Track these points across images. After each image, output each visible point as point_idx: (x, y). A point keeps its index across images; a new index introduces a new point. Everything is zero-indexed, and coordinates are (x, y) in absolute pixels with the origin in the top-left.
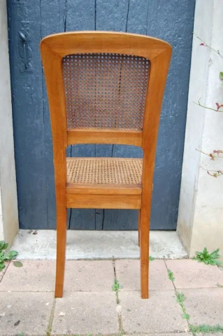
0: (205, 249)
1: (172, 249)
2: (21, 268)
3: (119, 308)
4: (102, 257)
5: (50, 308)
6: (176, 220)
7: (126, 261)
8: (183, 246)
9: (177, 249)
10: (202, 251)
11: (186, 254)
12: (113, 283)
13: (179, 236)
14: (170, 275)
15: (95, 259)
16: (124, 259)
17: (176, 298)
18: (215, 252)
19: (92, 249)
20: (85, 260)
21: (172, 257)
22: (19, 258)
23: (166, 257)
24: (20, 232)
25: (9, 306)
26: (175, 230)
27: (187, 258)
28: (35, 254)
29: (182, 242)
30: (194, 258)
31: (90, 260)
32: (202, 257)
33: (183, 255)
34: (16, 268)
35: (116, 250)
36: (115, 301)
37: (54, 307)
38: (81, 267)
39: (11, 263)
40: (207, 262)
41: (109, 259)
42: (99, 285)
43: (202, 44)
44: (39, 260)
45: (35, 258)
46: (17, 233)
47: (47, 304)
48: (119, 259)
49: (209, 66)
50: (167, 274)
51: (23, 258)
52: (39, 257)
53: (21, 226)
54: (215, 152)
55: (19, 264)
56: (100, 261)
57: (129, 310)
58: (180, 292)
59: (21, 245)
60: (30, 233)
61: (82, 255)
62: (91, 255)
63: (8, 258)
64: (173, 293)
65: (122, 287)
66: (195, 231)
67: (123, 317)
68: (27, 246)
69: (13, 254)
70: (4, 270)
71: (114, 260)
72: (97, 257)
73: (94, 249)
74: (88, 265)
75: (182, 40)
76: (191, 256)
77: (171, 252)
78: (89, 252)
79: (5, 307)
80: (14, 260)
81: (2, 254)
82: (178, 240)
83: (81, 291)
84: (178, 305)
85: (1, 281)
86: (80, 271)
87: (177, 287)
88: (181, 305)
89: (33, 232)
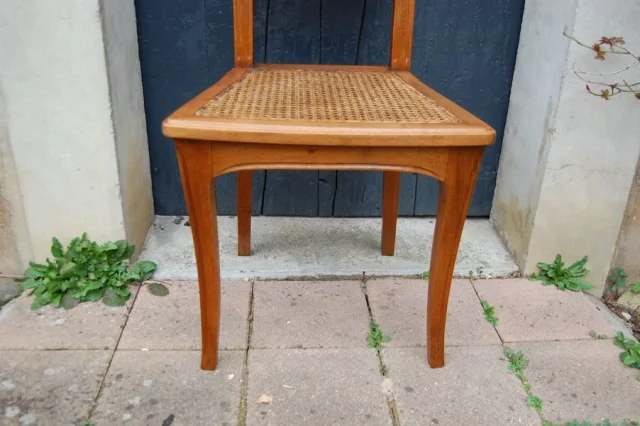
0: (559, 257)
1: (484, 257)
2: (166, 298)
3: (387, 384)
4: (337, 274)
5: (237, 386)
6: (490, 196)
7: (390, 282)
8: (507, 250)
9: (494, 257)
10: (550, 261)
11: (516, 268)
12: (367, 330)
13: (496, 229)
14: (488, 311)
15: (324, 278)
16: (384, 277)
17: (507, 363)
18: (579, 263)
19: (314, 256)
20: (303, 279)
21: (486, 273)
22: (159, 276)
23: (475, 274)
24: (157, 222)
25: (147, 383)
26: (487, 217)
27: (518, 275)
28: (192, 269)
29: (505, 243)
30: (533, 277)
31: (312, 279)
32: (551, 273)
33: (509, 270)
34: (156, 299)
35: (367, 259)
36: (378, 370)
37: (245, 383)
38: (295, 295)
39: (144, 288)
40: (561, 284)
41: (354, 278)
42: (338, 334)
46: (152, 223)
47: (231, 376)
48: (374, 277)
50: (480, 310)
51: (168, 276)
53: (159, 208)
54: (605, 41)
55: (160, 290)
56: (336, 283)
57: (409, 390)
58: (514, 350)
59: (162, 249)
60: (178, 222)
61: (296, 270)
62: (315, 269)
63: (136, 277)
64: (499, 352)
65: (389, 340)
66: (540, 220)
67: (399, 404)
68: (173, 251)
69: (148, 268)
70: (128, 303)
71: (364, 279)
72: (328, 273)
73: (318, 256)
74: (309, 291)
76: (527, 271)
77: (483, 263)
78: (308, 262)
79: (139, 385)
80: (150, 282)
81: (121, 269)
82: (495, 238)
83: (300, 347)
84: (513, 377)
85: (123, 327)
86: (293, 304)
87: (506, 339)
88: (519, 377)
89: (184, 222)
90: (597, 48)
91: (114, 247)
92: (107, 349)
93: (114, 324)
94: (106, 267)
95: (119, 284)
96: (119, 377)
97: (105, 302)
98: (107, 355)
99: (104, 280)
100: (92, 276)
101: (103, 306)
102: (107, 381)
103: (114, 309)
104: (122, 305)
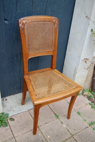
2: (15, 121)
3: (64, 125)
5: (42, 136)
12: (55, 115)
17: (78, 114)
36: (61, 123)
39: (8, 120)
42: (51, 118)
43: (87, 17)
44: (19, 114)
45: (16, 113)
47: (40, 134)
51: (11, 115)
52: (18, 112)
55: (12, 119)
57: (68, 125)
58: (77, 111)
60: (3, 100)
65: (59, 116)
67: (68, 129)
68: (8, 108)
70: (8, 125)
80: (9, 118)
81: (3, 118)
83: (46, 123)
85: (12, 131)
87: (75, 109)
88: (81, 116)
89: (5, 99)
90: (85, 61)
92: (12, 138)
93: (9, 131)
95: (4, 122)
97: (3, 126)
98: (14, 139)
101: (3, 128)
103: (6, 128)
104: (7, 126)
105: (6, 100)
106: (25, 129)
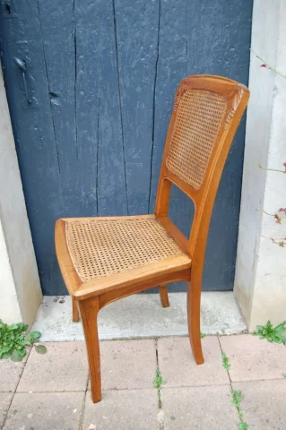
0: (269, 322)
1: (227, 321)
2: (45, 355)
3: (161, 414)
4: (142, 335)
5: (78, 418)
6: (232, 280)
7: (171, 340)
8: (241, 314)
9: (233, 320)
10: (264, 324)
11: (245, 328)
12: (154, 376)
13: (237, 300)
14: (225, 360)
15: (133, 339)
16: (168, 336)
17: (231, 398)
18: (281, 325)
19: (129, 323)
20: (121, 339)
21: (227, 332)
22: (43, 339)
23: (220, 333)
24: (44, 301)
25: (30, 416)
26: (232, 290)
27: (246, 332)
28: (61, 334)
29: (240, 310)
30: (255, 334)
31: (127, 339)
32: (264, 332)
33: (241, 329)
34: (39, 356)
35: (159, 325)
36: (157, 404)
37: (82, 415)
38: (116, 352)
39: (34, 349)
40: (270, 339)
41: (150, 338)
42: (137, 379)
43: (264, 66)
44: (67, 341)
45: (62, 339)
46: (41, 303)
47: (75, 411)
48: (163, 337)
49: (274, 96)
50: (221, 360)
51: (48, 340)
52: (67, 338)
53: (45, 292)
54: (281, 210)
55: (42, 349)
56: (140, 342)
57: (173, 418)
58: (237, 388)
59: (45, 320)
60: (56, 301)
61: (118, 334)
62: (128, 333)
63: (29, 343)
64: (227, 390)
65: (166, 383)
68: (52, 321)
69: (36, 336)
70: (24, 360)
71: (156, 338)
72: (136, 335)
73: (132, 322)
74: (125, 348)
75: (236, 52)
76: (251, 330)
77: (227, 325)
78: (126, 328)
79: (25, 417)
80: (37, 344)
81: (21, 338)
82: (235, 305)
83: (116, 389)
84: (234, 408)
85: (20, 376)
86: (115, 358)
87: (233, 380)
88: (238, 408)
89: (59, 300)
90: (276, 217)
91: (16, 327)
92: (10, 391)
93: (16, 373)
94: (13, 338)
95: (20, 348)
96: (15, 411)
97: (12, 359)
98: (10, 396)
99: (11, 346)
100: (5, 344)
101: (11, 361)
102: (9, 415)
103: (17, 363)
104: (21, 360)
105: (61, 302)
106: (53, 382)
